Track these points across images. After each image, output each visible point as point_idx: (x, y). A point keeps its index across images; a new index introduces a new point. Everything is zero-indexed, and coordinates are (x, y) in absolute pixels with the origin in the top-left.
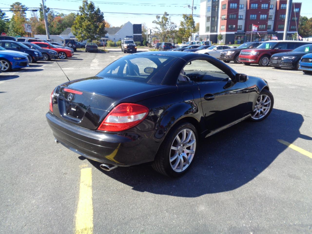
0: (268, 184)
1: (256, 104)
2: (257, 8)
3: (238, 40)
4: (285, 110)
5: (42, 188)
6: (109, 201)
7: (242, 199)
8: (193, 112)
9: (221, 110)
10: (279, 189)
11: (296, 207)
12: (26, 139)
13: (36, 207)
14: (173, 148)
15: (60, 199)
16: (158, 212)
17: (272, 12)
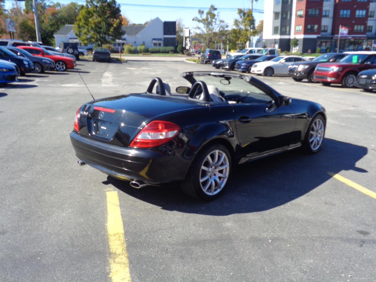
0: (300, 209)
3: (322, 47)
6: (137, 217)
8: (227, 135)
10: (310, 213)
11: (320, 225)
14: (203, 167)
15: (89, 214)
16: (185, 225)
17: (374, 7)
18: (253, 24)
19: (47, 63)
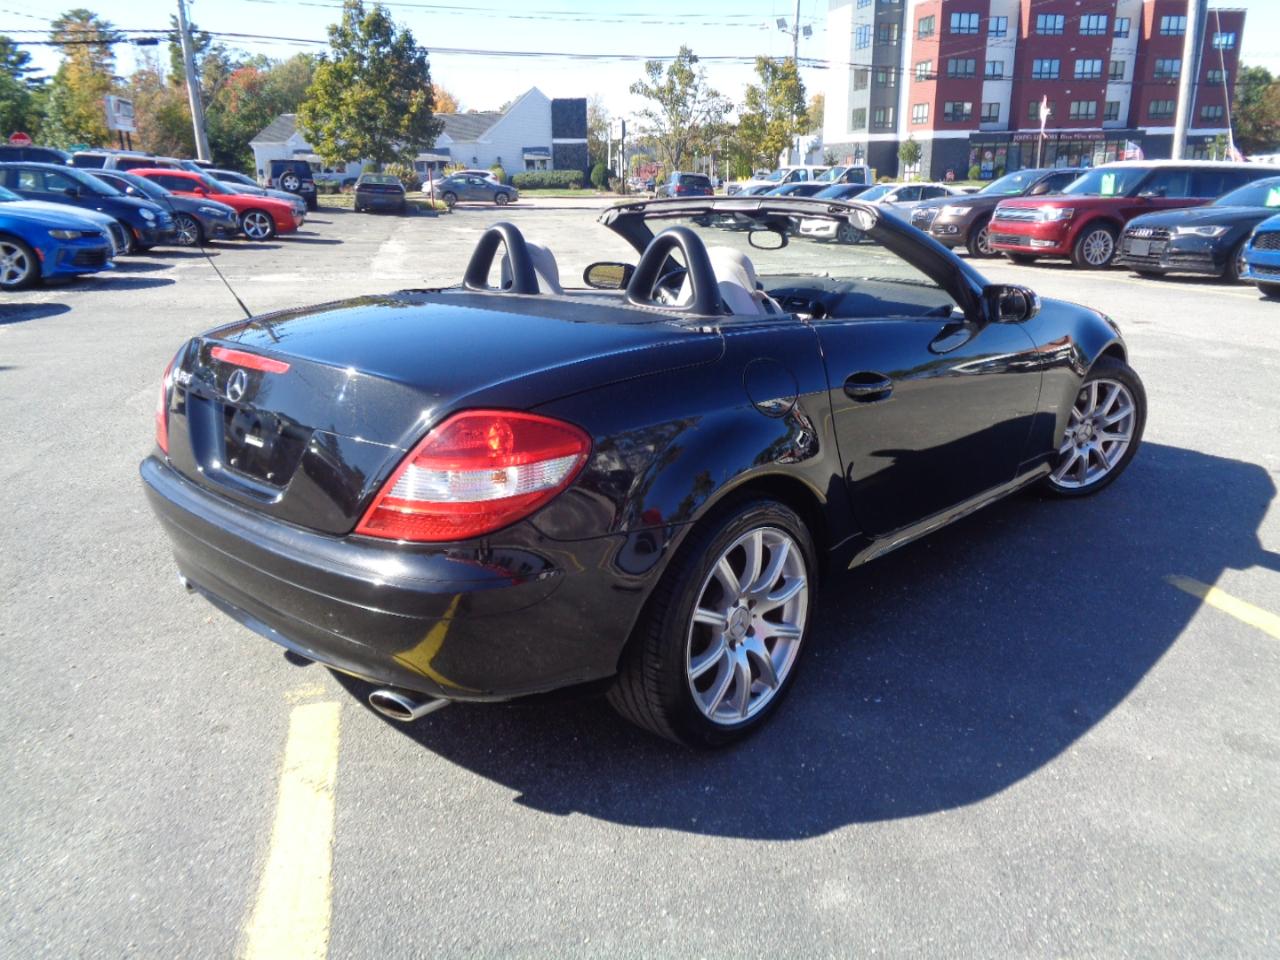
0: (1136, 782)
1: (1072, 422)
2: (1061, 32)
3: (983, 164)
4: (1193, 449)
5: (109, 796)
6: (406, 860)
7: (1021, 850)
8: (792, 455)
9: (916, 448)
10: (1187, 805)
11: (1270, 891)
12: (64, 570)
13: (69, 889)
14: (701, 615)
15: (181, 850)
16: (629, 912)
17: (1123, 51)
18: (800, 100)
19: (215, 217)
